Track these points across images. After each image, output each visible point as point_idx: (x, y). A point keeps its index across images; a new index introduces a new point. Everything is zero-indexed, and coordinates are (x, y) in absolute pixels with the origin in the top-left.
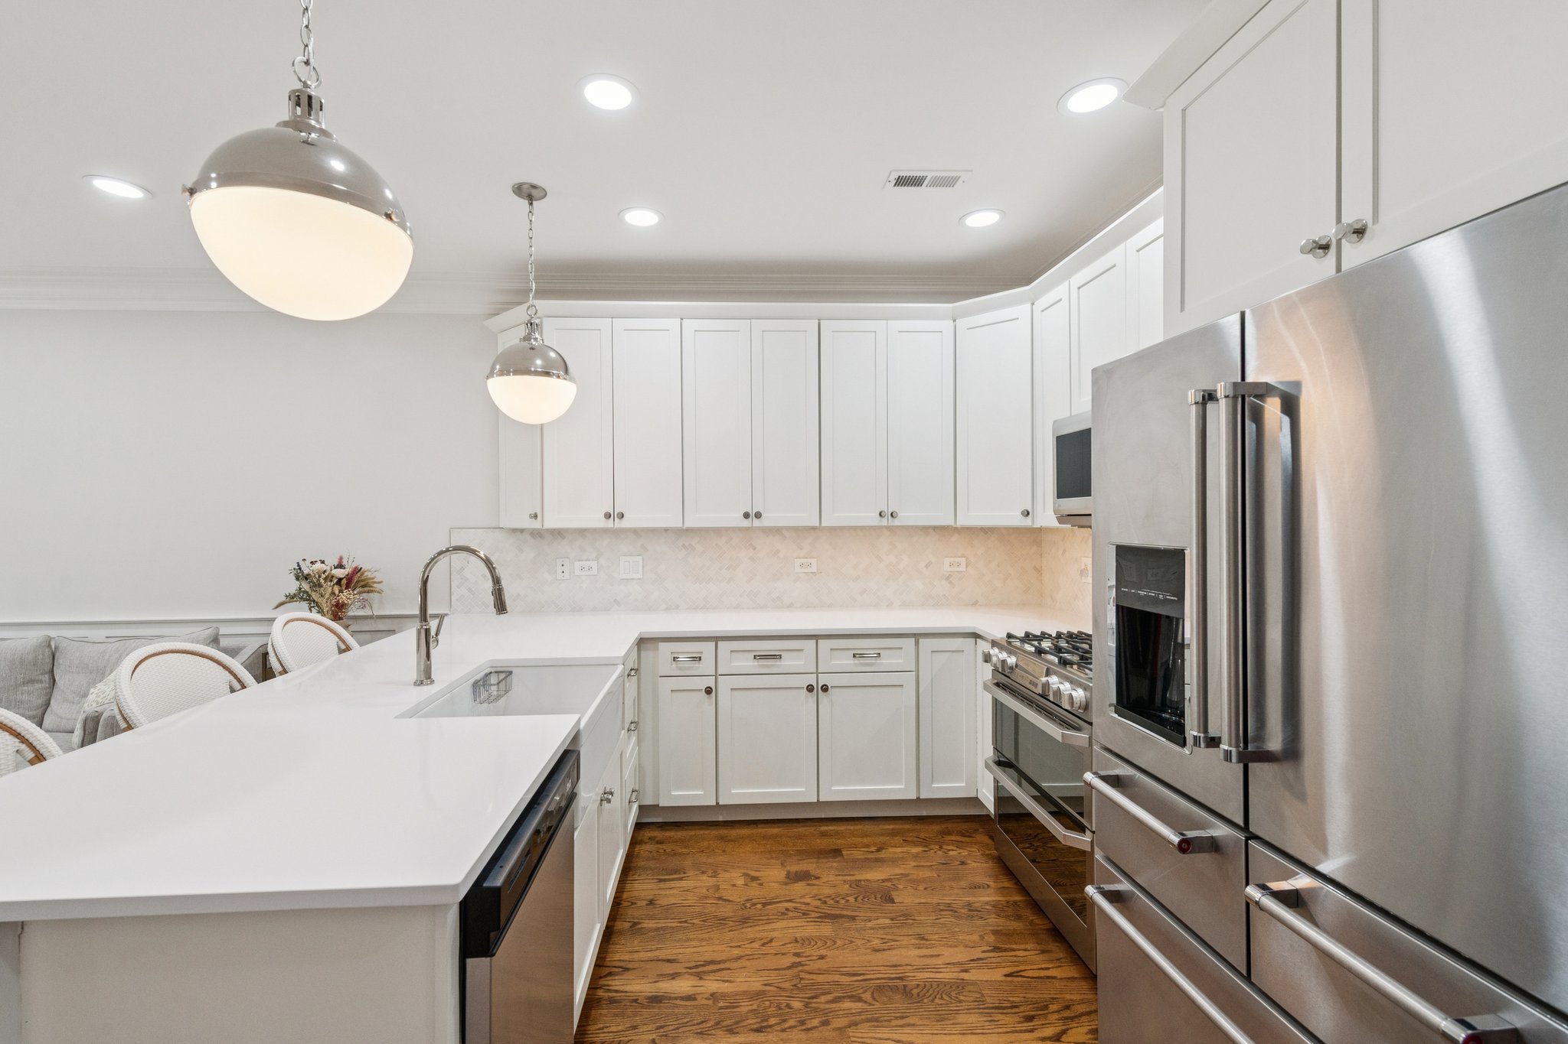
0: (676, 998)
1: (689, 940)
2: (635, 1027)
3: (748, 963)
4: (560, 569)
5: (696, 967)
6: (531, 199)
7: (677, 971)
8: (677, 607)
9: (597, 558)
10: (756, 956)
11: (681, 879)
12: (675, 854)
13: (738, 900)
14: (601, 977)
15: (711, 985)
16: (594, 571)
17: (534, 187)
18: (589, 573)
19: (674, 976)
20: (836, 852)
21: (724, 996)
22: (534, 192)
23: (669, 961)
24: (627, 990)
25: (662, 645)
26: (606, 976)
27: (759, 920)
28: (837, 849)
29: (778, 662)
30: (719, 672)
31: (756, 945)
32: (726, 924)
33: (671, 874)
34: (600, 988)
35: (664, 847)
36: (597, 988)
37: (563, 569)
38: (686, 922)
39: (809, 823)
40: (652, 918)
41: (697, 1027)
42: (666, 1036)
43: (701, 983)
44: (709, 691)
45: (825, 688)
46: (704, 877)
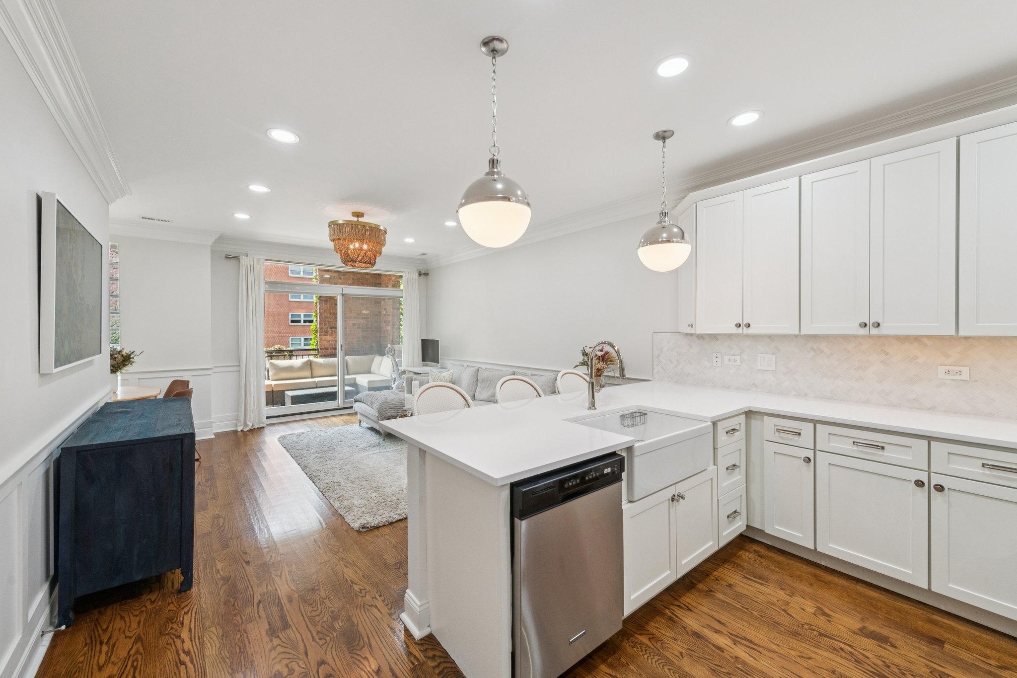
0: (710, 643)
1: (743, 620)
2: (675, 640)
3: (778, 659)
4: (715, 360)
5: (737, 636)
6: (664, 139)
7: (720, 630)
8: (806, 395)
9: (740, 354)
10: (789, 659)
11: (761, 584)
12: (767, 568)
13: (800, 620)
14: (672, 604)
15: (740, 652)
16: (738, 363)
17: (665, 131)
18: (734, 364)
19: (717, 631)
20: (938, 642)
21: (744, 663)
22: (666, 134)
23: (719, 622)
24: (683, 620)
25: (766, 418)
26: (676, 605)
27: (809, 641)
28: (942, 641)
29: (880, 452)
30: (818, 448)
31: (793, 653)
32: (777, 627)
33: (756, 578)
34: (668, 609)
35: (762, 560)
36: (666, 608)
37: (717, 360)
38: (747, 609)
39: (921, 606)
40: (725, 594)
41: (713, 665)
42: (691, 656)
43: (733, 646)
44: (808, 460)
45: (940, 488)
46: (781, 592)
